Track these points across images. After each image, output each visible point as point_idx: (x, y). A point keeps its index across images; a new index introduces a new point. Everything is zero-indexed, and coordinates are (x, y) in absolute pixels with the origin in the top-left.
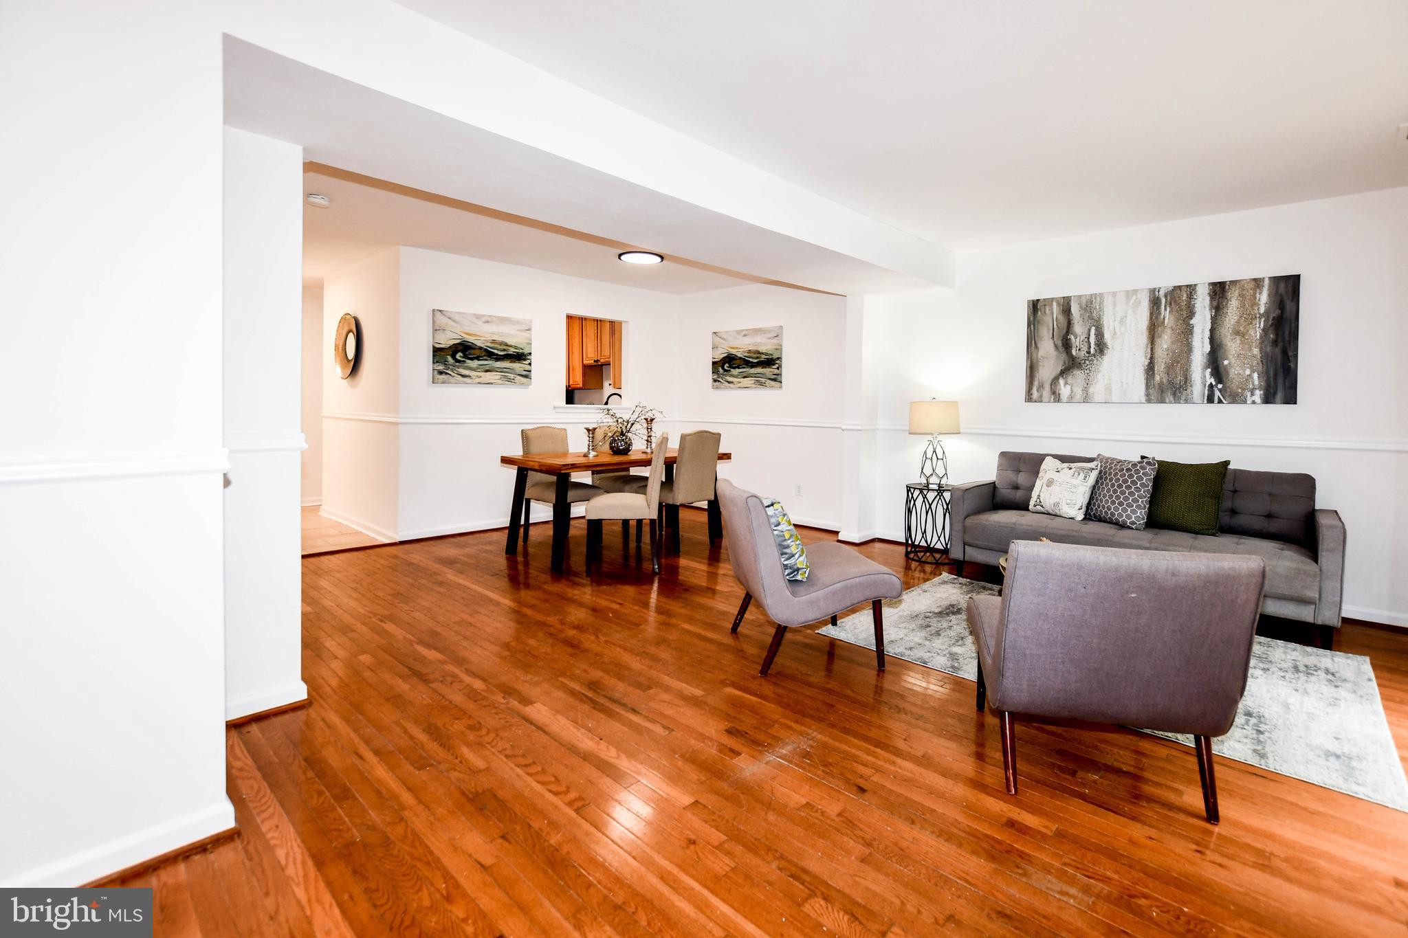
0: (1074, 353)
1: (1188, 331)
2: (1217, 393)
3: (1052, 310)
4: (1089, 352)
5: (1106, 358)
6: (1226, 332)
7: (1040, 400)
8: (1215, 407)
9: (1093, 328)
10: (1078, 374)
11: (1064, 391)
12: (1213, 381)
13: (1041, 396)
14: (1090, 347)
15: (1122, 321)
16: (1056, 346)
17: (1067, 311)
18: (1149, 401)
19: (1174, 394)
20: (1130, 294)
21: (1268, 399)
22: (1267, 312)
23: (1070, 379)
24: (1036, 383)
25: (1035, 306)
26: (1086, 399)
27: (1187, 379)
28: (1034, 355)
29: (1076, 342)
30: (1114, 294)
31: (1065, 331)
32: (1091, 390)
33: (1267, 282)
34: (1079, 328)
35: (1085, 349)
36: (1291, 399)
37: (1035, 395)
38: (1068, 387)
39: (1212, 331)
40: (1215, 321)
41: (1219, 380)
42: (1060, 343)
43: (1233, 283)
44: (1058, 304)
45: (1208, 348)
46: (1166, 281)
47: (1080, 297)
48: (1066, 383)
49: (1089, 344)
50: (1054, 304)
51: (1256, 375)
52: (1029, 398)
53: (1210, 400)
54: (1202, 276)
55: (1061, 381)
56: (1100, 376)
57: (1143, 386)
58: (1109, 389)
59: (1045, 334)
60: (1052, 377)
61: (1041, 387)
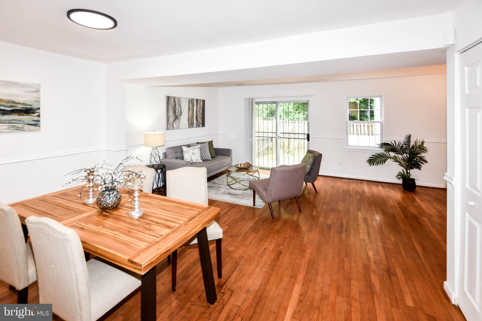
0: (176, 114)
1: (193, 110)
2: (197, 125)
3: (172, 100)
4: (179, 114)
5: (182, 116)
6: (198, 111)
7: (170, 129)
8: (197, 128)
9: (180, 107)
10: (177, 120)
11: (175, 126)
12: (196, 122)
13: (170, 128)
14: (179, 113)
15: (184, 106)
16: (173, 112)
17: (175, 101)
18: (189, 128)
19: (192, 126)
20: (186, 98)
21: (202, 127)
22: (202, 108)
23: (176, 122)
24: (169, 124)
25: (168, 98)
26: (179, 128)
27: (193, 122)
28: (168, 114)
29: (177, 111)
30: (183, 98)
31: (174, 107)
32: (180, 125)
33: (202, 101)
34: (177, 107)
35: (178, 113)
36: (204, 126)
37: (169, 128)
38: (176, 124)
39: (196, 110)
40: (197, 107)
41: (197, 122)
42: (174, 111)
43: (199, 99)
44: (173, 98)
45: (196, 115)
46: (191, 97)
47: (177, 97)
48: (175, 124)
49: (179, 111)
50: (172, 98)
51: (201, 121)
52: (168, 129)
53: (196, 127)
54: (195, 97)
55: (174, 123)
56: (181, 121)
57: (188, 124)
58: (182, 125)
59: (171, 108)
60: (172, 122)
61: (170, 125)
